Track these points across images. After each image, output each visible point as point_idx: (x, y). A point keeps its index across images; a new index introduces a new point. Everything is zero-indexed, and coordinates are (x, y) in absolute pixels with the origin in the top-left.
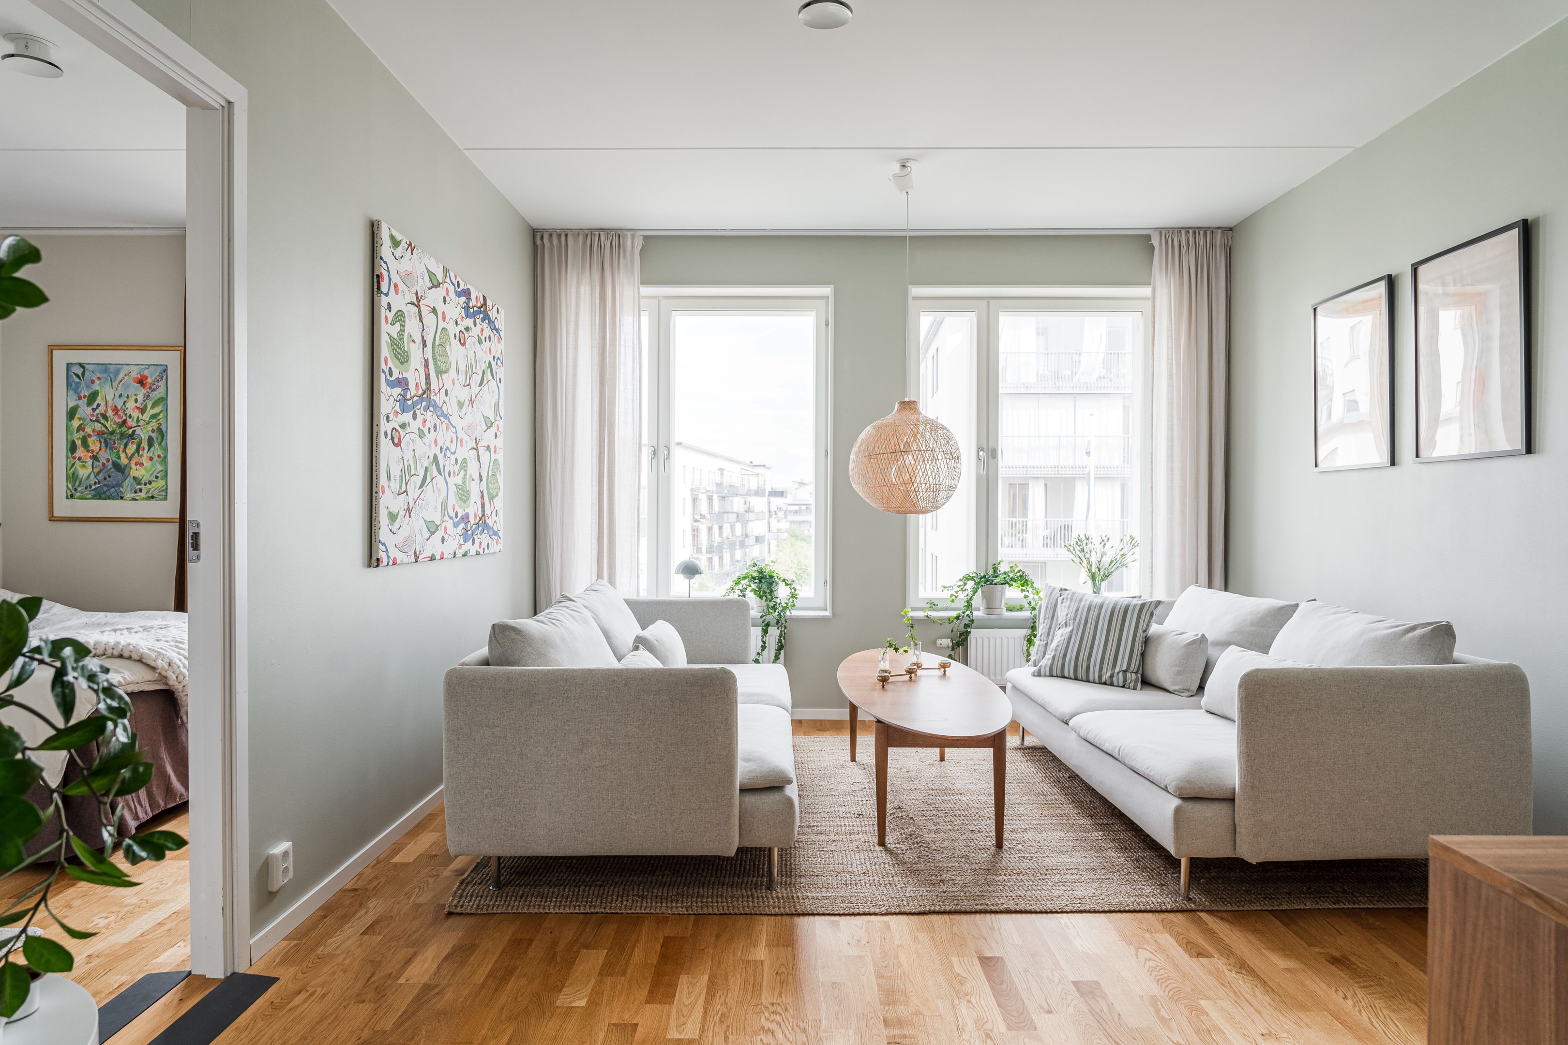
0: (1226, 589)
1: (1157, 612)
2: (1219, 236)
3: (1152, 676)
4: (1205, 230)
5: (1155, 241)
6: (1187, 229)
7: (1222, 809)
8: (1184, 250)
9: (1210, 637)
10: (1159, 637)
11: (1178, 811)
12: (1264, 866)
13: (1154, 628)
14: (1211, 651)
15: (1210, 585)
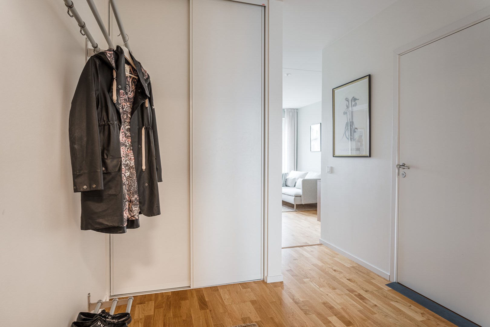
0: (297, 170)
1: (288, 175)
2: (296, 110)
3: (287, 185)
4: (293, 109)
5: (285, 110)
6: (291, 109)
7: (300, 198)
8: (290, 112)
9: (296, 178)
10: (288, 178)
11: (294, 198)
12: (305, 204)
13: (287, 177)
14: (296, 180)
15: (294, 170)
